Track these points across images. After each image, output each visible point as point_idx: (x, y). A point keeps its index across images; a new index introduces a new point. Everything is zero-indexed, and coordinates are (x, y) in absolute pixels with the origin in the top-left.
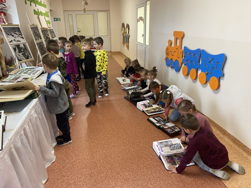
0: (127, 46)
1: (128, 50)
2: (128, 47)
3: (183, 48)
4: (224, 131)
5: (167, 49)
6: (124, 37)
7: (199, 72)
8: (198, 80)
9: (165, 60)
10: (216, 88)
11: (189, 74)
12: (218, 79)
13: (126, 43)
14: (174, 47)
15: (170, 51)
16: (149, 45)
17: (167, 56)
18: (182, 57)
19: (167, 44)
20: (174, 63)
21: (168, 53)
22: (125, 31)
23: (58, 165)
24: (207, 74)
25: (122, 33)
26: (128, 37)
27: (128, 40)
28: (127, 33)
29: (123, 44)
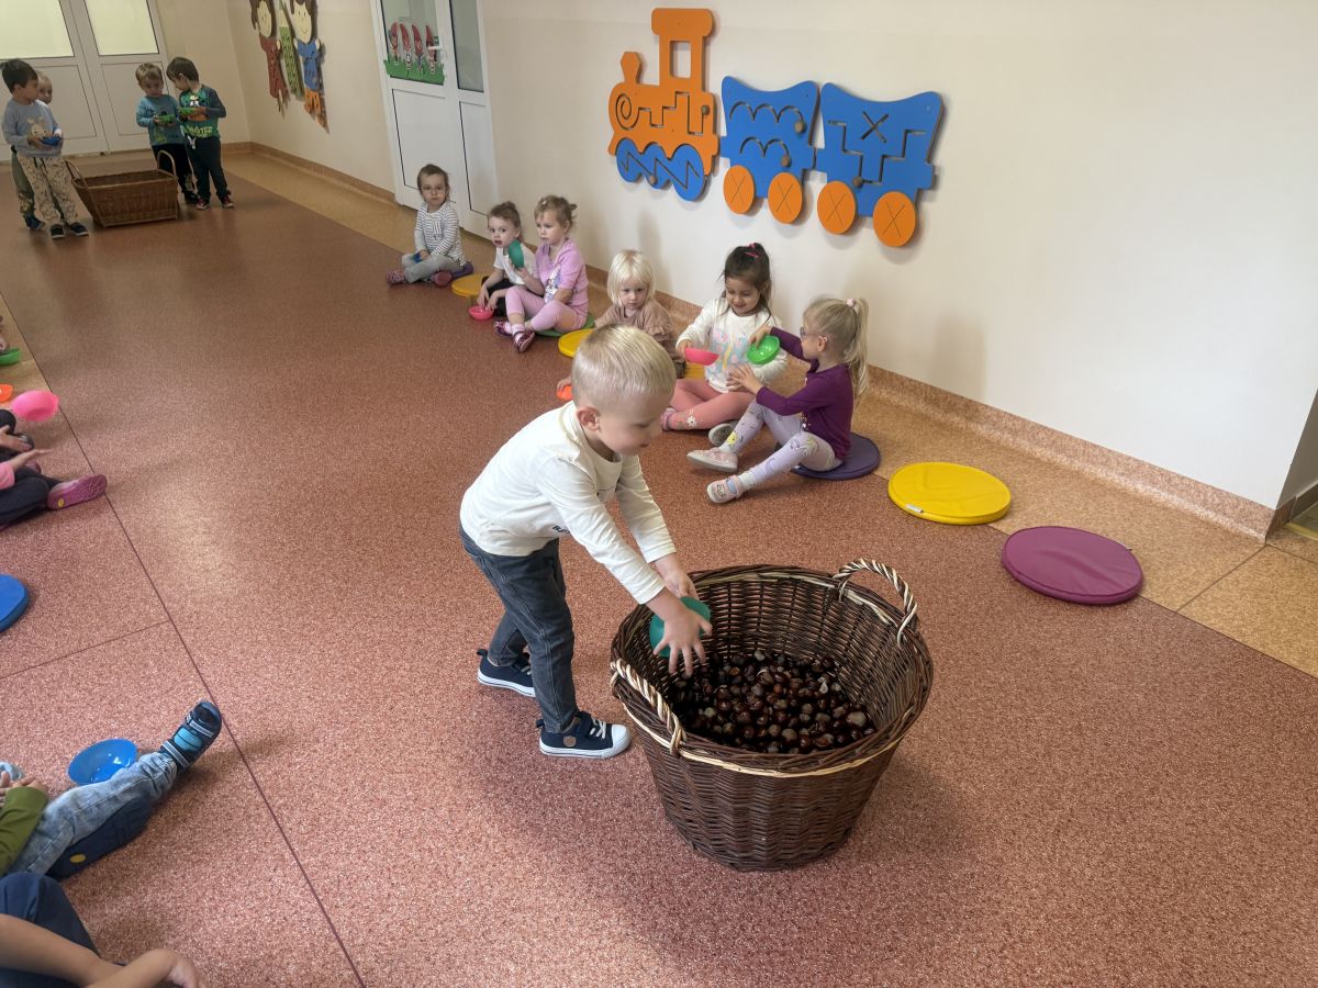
0: (311, 109)
1: (325, 125)
2: (318, 109)
3: (715, 86)
4: (945, 400)
5: (619, 102)
6: (275, 56)
7: (817, 183)
8: (813, 217)
9: (610, 150)
10: (906, 237)
11: (766, 201)
12: (911, 199)
13: (299, 92)
14: (657, 83)
15: (640, 109)
16: (486, 87)
17: (624, 134)
18: (715, 130)
19: (617, 76)
20: (669, 159)
21: (626, 115)
22: (282, 23)
23: (407, 666)
24: (861, 186)
25: (262, 37)
26: (316, 55)
27: (316, 74)
28: (304, 35)
29: (277, 96)
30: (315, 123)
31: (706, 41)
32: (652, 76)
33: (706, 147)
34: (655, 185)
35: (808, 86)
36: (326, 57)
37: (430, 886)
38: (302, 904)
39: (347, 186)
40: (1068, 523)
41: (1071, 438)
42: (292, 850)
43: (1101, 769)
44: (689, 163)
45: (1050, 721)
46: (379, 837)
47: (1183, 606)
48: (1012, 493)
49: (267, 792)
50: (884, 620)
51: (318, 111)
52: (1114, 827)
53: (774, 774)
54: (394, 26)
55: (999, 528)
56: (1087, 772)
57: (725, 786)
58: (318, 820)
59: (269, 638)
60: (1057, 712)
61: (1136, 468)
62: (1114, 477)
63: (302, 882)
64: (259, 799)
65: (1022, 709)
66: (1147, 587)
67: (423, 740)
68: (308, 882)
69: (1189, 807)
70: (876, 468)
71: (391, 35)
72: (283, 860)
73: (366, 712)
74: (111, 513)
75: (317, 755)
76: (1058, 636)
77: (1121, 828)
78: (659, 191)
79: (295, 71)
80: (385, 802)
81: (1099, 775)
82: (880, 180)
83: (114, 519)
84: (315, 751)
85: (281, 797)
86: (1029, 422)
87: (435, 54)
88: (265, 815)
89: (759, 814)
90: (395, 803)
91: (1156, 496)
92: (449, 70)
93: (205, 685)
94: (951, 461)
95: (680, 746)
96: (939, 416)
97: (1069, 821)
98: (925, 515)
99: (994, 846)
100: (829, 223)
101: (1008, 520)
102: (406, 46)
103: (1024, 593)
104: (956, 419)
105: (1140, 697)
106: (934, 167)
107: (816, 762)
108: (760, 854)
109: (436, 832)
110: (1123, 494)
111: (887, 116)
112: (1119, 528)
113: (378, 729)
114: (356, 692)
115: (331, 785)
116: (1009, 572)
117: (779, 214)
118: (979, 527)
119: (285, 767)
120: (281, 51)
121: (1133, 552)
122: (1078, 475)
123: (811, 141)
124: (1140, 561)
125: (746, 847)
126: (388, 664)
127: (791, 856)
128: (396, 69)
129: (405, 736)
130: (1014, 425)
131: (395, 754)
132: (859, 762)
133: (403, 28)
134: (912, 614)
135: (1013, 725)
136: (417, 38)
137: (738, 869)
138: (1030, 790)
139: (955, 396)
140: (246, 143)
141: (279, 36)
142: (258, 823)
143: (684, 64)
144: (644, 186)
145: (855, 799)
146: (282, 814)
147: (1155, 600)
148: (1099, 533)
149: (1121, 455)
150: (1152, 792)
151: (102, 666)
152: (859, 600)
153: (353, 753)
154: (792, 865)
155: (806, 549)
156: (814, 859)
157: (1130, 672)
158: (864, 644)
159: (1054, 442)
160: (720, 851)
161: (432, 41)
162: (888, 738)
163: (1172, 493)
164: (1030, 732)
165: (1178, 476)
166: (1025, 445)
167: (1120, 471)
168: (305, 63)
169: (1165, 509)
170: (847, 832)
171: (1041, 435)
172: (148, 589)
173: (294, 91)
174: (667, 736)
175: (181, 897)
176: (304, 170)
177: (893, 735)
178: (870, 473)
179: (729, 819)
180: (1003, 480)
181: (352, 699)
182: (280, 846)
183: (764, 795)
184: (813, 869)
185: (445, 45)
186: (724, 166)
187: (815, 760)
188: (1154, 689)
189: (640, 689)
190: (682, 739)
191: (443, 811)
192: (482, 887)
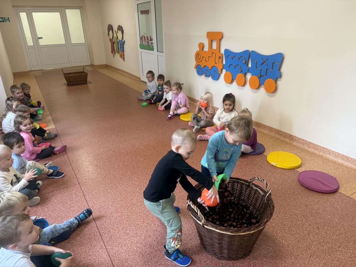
0: (121, 56)
1: (124, 60)
2: (123, 56)
3: (222, 51)
4: (284, 134)
5: (197, 55)
6: (113, 43)
7: (249, 76)
8: (248, 85)
9: (195, 68)
10: (273, 90)
11: (235, 81)
12: (274, 81)
13: (118, 52)
14: (207, 51)
15: (203, 57)
16: (164, 52)
17: (199, 63)
18: (222, 62)
19: (197, 49)
20: (210, 70)
21: (199, 59)
22: (115, 36)
23: (136, 199)
24: (261, 77)
25: (110, 39)
26: (123, 43)
27: (123, 48)
28: (120, 38)
29: (113, 53)
30: (122, 60)
31: (220, 40)
32: (206, 49)
33: (219, 67)
34: (206, 76)
35: (247, 51)
36: (125, 44)
37: (138, 257)
38: (106, 258)
39: (129, 76)
40: (318, 170)
41: (319, 146)
42: (104, 244)
43: (324, 240)
44: (215, 71)
45: (310, 225)
46: (126, 243)
47: (351, 195)
48: (302, 161)
49: (99, 229)
50: (262, 194)
51: (122, 57)
52: (327, 256)
53: (229, 233)
54: (142, 36)
55: (298, 170)
56: (320, 240)
57: (216, 236)
58: (111, 237)
59: (102, 189)
60: (312, 223)
61: (338, 155)
62: (332, 157)
63: (107, 253)
64: (97, 230)
65: (302, 221)
66: (340, 189)
67: (139, 218)
68: (108, 253)
69: (350, 252)
70: (264, 152)
71: (141, 38)
72: (102, 247)
73: (125, 210)
74: (67, 156)
75: (112, 220)
76: (313, 201)
77: (329, 257)
78: (207, 78)
79: (117, 47)
80: (128, 234)
81: (324, 241)
82: (266, 75)
83: (67, 158)
84: (112, 219)
85: (103, 230)
86: (307, 141)
87: (152, 43)
88: (98, 235)
89: (225, 244)
90: (131, 234)
91: (344, 163)
92: (155, 47)
93: (86, 201)
94: (285, 151)
95: (204, 224)
96: (282, 139)
97: (314, 254)
98: (277, 166)
99: (292, 259)
100: (252, 86)
101: (300, 168)
102: (145, 41)
103: (304, 189)
104: (287, 140)
105: (337, 220)
106: (281, 72)
107: (240, 231)
108: (225, 255)
109: (141, 242)
110: (334, 162)
111: (268, 59)
112: (333, 172)
113: (128, 215)
114: (123, 204)
115: (115, 228)
116: (300, 183)
117: (238, 84)
118: (292, 170)
119: (104, 223)
120: (114, 42)
121: (336, 179)
122: (321, 156)
123: (247, 65)
124: (338, 181)
125: (222, 253)
126: (131, 198)
127: (234, 257)
128: (142, 47)
129: (134, 217)
130: (303, 142)
131: (132, 221)
132: (252, 232)
133: (144, 37)
134: (269, 193)
135: (299, 225)
136: (148, 39)
137: (219, 259)
138: (303, 244)
139: (287, 133)
140: (105, 65)
141: (114, 39)
142: (97, 237)
143: (215, 46)
144: (203, 76)
145: (252, 242)
146: (103, 235)
147: (343, 193)
148: (327, 173)
149: (334, 151)
150: (339, 247)
151: (62, 194)
152: (256, 188)
153: (121, 220)
154: (234, 259)
155: (243, 174)
156: (241, 258)
157: (334, 213)
158: (256, 200)
159: (314, 147)
160: (215, 254)
161: (151, 40)
162: (260, 226)
163: (349, 163)
164: (304, 228)
165: (350, 158)
166: (306, 147)
167: (333, 156)
168: (120, 45)
169: (347, 167)
170: (250, 252)
171: (311, 145)
172: (74, 176)
173: (117, 52)
174: (201, 221)
175: (77, 254)
176: (119, 71)
177: (262, 225)
178: (262, 153)
179: (217, 245)
180: (299, 157)
181: (122, 206)
182: (102, 243)
183: (226, 239)
184: (240, 261)
185: (154, 41)
186: (224, 71)
187: (240, 230)
188: (341, 218)
189: (194, 208)
190: (204, 222)
191: (143, 237)
192: (151, 258)
